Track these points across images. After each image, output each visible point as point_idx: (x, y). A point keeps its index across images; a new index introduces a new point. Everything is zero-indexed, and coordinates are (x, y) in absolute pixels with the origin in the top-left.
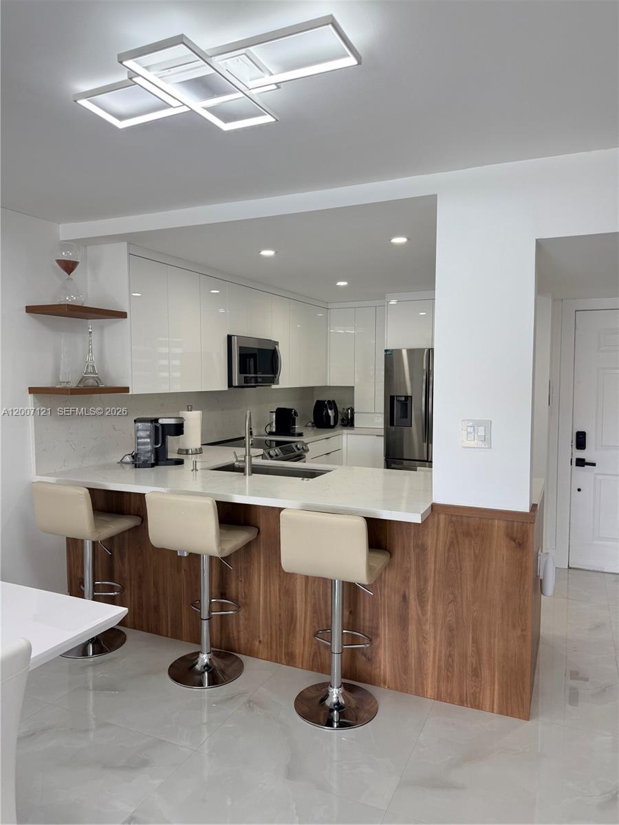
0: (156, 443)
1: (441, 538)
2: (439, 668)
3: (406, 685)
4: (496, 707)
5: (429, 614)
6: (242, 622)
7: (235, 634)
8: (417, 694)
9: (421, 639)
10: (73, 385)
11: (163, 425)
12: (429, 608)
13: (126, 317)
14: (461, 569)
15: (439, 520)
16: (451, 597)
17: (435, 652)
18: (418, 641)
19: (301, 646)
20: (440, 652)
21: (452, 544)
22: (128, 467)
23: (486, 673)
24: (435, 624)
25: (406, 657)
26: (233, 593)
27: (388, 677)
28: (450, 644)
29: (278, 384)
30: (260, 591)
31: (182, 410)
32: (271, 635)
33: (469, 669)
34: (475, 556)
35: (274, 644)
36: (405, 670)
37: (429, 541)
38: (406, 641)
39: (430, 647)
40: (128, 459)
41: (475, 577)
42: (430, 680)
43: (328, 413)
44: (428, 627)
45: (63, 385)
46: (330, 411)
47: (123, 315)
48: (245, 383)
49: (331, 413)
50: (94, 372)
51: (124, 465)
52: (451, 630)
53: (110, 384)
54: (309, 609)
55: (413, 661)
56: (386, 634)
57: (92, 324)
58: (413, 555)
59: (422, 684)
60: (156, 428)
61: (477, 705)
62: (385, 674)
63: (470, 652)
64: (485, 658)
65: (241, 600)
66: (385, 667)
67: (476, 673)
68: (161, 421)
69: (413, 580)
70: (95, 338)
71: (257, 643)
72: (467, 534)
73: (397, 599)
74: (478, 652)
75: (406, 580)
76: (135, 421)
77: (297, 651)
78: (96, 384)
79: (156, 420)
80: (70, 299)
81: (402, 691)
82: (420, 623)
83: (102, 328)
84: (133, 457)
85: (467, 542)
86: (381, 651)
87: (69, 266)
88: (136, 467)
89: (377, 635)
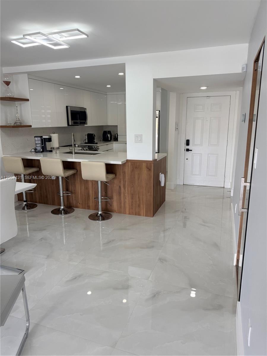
0: (42, 145)
1: (129, 169)
2: (130, 206)
3: (121, 211)
4: (144, 215)
5: (127, 191)
6: (74, 198)
7: (72, 202)
8: (124, 213)
9: (124, 198)
10: (12, 125)
11: (44, 138)
12: (126, 189)
13: (29, 101)
14: (135, 178)
15: (129, 164)
16: (132, 186)
17: (128, 201)
18: (124, 199)
19: (91, 203)
20: (130, 201)
21: (133, 171)
22: (33, 153)
23: (142, 206)
24: (128, 193)
25: (121, 203)
26: (70, 190)
27: (116, 210)
28: (132, 199)
29: (87, 124)
30: (79, 188)
31: (51, 134)
32: (83, 201)
33: (137, 205)
34: (138, 174)
35: (84, 204)
36: (121, 207)
37: (126, 171)
38: (121, 199)
39: (127, 201)
40: (33, 150)
41: (138, 180)
42: (127, 209)
43: (108, 136)
44: (126, 195)
45: (9, 125)
46: (108, 135)
47: (28, 100)
48: (74, 124)
49: (109, 135)
50: (19, 120)
51: (32, 152)
52: (132, 195)
53: (25, 124)
54: (93, 192)
55: (122, 205)
56: (115, 198)
57: (17, 103)
58: (122, 175)
59: (125, 211)
60: (42, 140)
61: (139, 215)
62: (115, 209)
63: (137, 201)
64: (141, 202)
65: (73, 192)
66: (115, 207)
67: (139, 206)
68: (43, 137)
69: (122, 182)
70: (19, 108)
71: (78, 204)
72: (136, 168)
73: (118, 188)
74: (139, 200)
75: (120, 182)
76: (35, 137)
77: (91, 205)
78: (20, 124)
79: (42, 137)
80: (9, 95)
81: (120, 213)
82: (124, 194)
83: (21, 104)
84: (35, 150)
85: (136, 170)
86: (114, 203)
87: (8, 83)
88: (36, 152)
89: (113, 198)
